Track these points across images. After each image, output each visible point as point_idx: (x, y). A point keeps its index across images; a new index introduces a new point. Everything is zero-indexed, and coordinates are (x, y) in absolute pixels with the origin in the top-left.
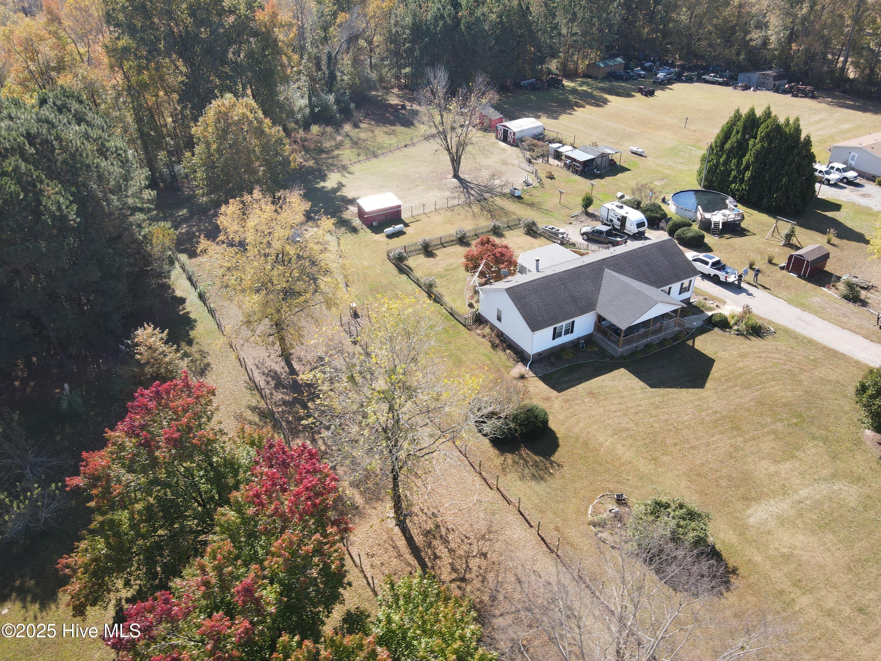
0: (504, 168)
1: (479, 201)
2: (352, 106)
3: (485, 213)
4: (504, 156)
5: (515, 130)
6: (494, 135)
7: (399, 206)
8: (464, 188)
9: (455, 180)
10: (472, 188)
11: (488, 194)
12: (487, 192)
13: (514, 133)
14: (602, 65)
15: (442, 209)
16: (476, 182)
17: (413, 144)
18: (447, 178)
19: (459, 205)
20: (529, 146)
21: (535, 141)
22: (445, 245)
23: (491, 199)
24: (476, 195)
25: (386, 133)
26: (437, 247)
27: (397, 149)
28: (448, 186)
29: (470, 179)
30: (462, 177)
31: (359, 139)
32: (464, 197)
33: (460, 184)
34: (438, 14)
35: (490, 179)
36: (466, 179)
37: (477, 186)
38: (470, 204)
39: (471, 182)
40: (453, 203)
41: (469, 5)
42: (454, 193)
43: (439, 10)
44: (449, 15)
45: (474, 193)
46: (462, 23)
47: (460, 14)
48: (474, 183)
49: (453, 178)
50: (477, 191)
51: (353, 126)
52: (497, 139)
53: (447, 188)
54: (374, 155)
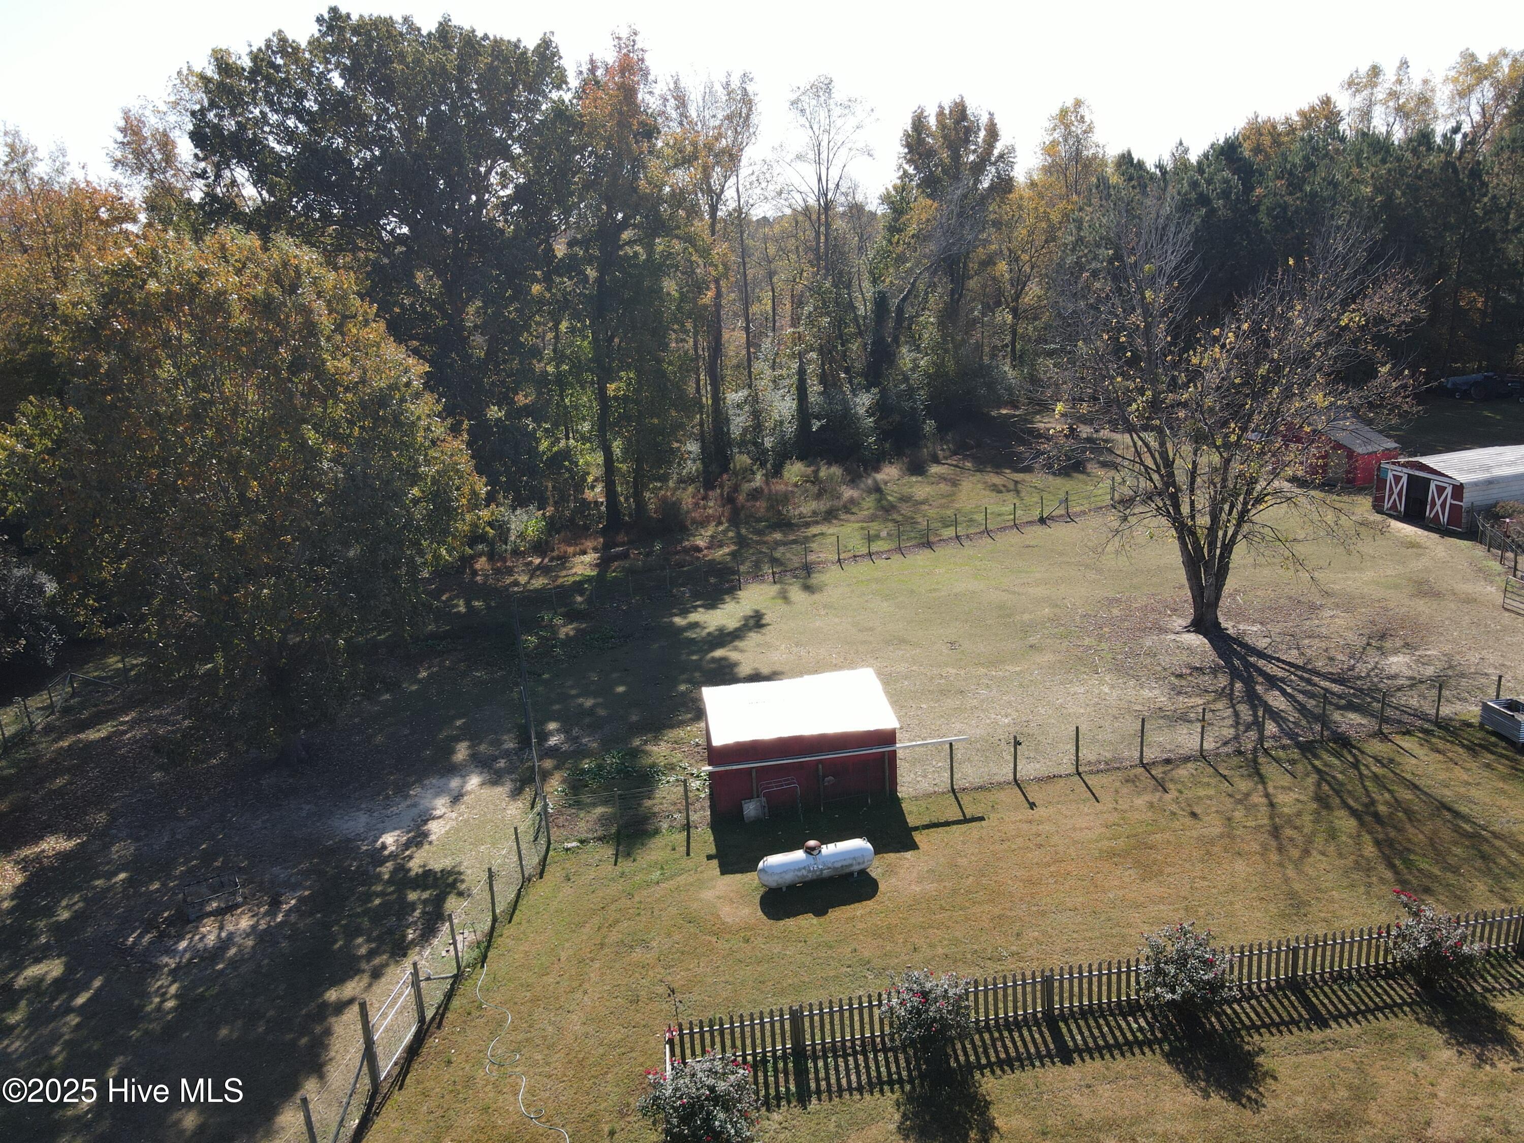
0: (1423, 607)
1: (1307, 749)
2: (930, 425)
3: (1346, 824)
5: (1463, 479)
6: (1365, 499)
7: (887, 738)
8: (1235, 674)
9: (1196, 640)
10: (1272, 682)
11: (1354, 718)
12: (1351, 707)
13: (1459, 490)
15: (1110, 767)
16: (1292, 656)
17: (1069, 517)
18: (1163, 630)
19: (1202, 755)
22: (1074, 1035)
23: (1376, 747)
24: (1293, 715)
25: (996, 489)
26: (1013, 1043)
27: (1011, 527)
28: (1165, 660)
29: (1268, 640)
30: (1231, 631)
31: (905, 499)
32: (1230, 722)
33: (1220, 657)
34: (1193, 195)
35: (1364, 649)
36: (1249, 640)
37: (1300, 673)
38: (1262, 759)
39: (1269, 652)
40: (1170, 743)
41: (1288, 166)
42: (1186, 693)
43: (1194, 185)
44: (1225, 194)
45: (1282, 707)
46: (1263, 208)
47: (1258, 191)
48: (1284, 658)
49: (1189, 631)
50: (1300, 697)
51: (908, 469)
52: (1378, 512)
53: (1160, 668)
54: (925, 540)
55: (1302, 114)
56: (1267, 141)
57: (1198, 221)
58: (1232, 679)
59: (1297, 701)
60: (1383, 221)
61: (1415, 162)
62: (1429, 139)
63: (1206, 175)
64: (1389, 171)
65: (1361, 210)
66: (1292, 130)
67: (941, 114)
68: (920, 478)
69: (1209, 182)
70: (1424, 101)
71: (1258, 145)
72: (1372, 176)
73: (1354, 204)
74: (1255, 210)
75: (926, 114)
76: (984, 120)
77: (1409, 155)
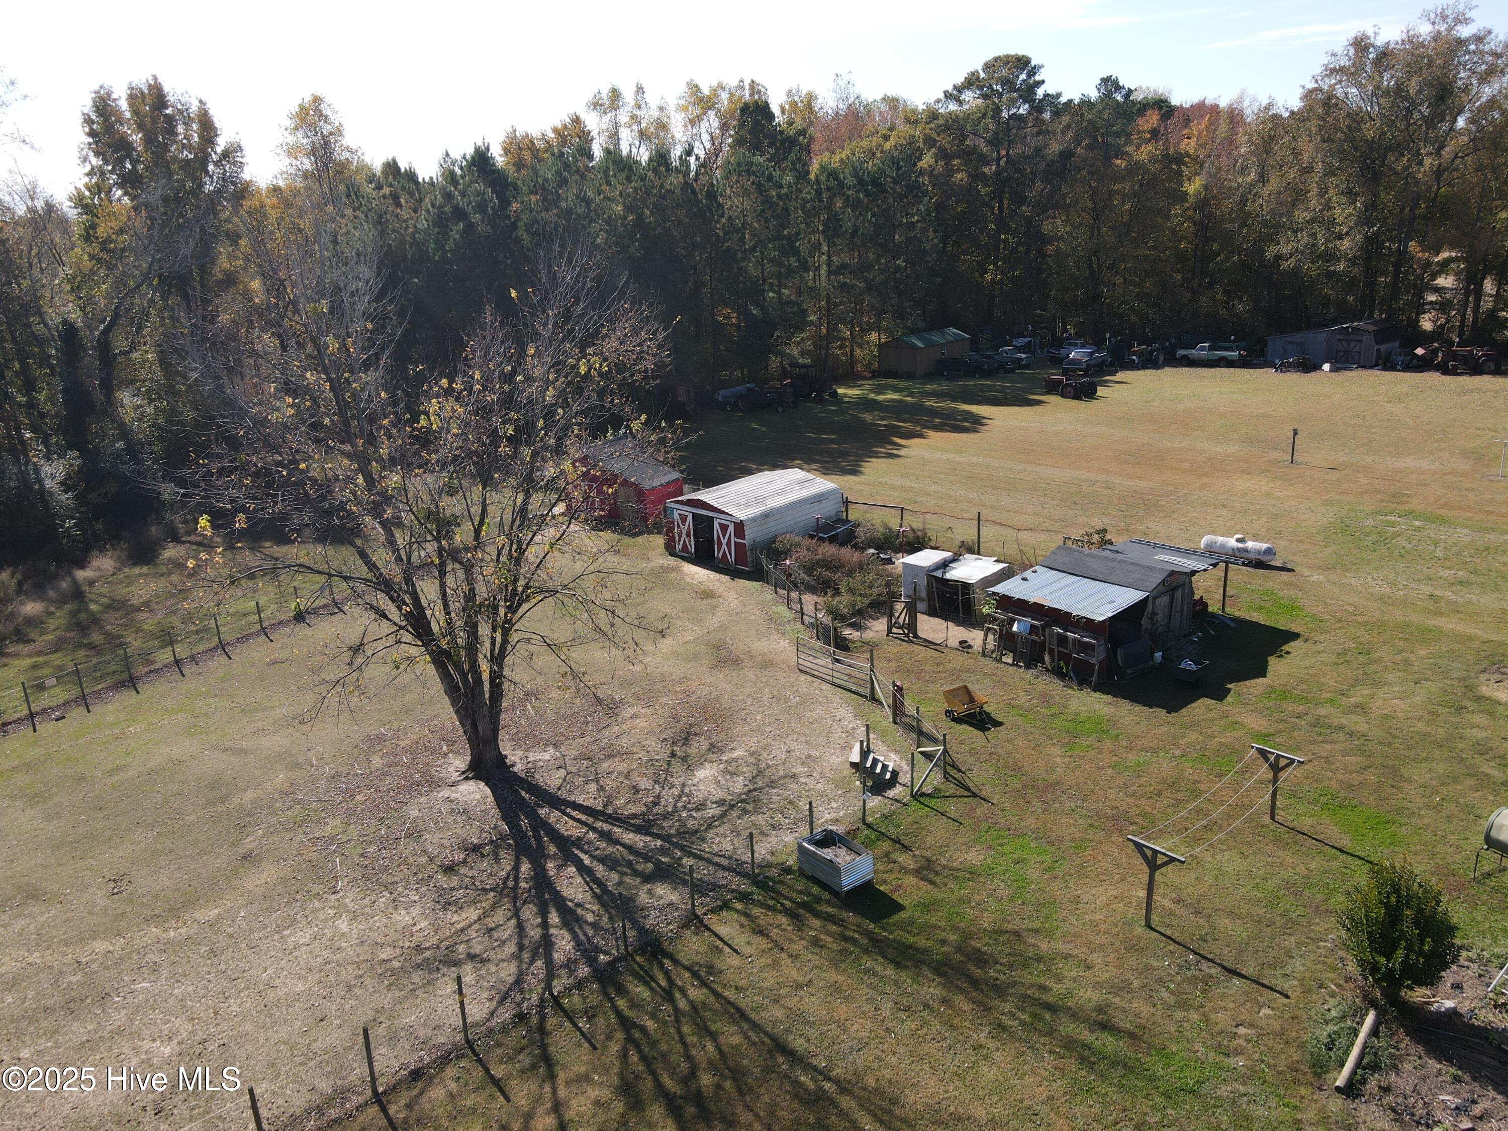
1: (609, 978)
4: (713, 621)
5: (741, 514)
6: (659, 541)
8: (521, 847)
10: (566, 850)
11: (664, 893)
12: (659, 873)
13: (740, 527)
14: (920, 344)
17: (336, 607)
19: (467, 1041)
20: (809, 569)
21: (828, 550)
23: (691, 947)
27: (257, 634)
28: (433, 840)
29: (562, 772)
30: (519, 768)
31: (117, 605)
32: (511, 948)
33: (504, 818)
34: (447, 209)
35: (669, 763)
36: (540, 779)
37: (599, 825)
38: (552, 1022)
39: (563, 794)
40: (425, 1025)
41: (541, 181)
42: (456, 902)
43: (448, 196)
44: (481, 207)
45: (579, 897)
46: (521, 224)
47: (515, 206)
48: (580, 800)
49: (467, 778)
50: (600, 871)
51: (130, 557)
52: (671, 555)
53: (424, 860)
54: (125, 676)
55: (555, 130)
56: (528, 156)
57: (457, 236)
58: (517, 858)
59: (596, 880)
60: (637, 240)
61: (657, 183)
62: (666, 160)
63: (460, 187)
64: (635, 189)
65: (616, 228)
66: (549, 145)
67: (131, 98)
68: (145, 569)
69: (463, 194)
70: (663, 126)
71: (520, 160)
72: (621, 194)
73: (608, 222)
74: (514, 226)
75: (114, 96)
76: (194, 107)
77: (650, 174)
